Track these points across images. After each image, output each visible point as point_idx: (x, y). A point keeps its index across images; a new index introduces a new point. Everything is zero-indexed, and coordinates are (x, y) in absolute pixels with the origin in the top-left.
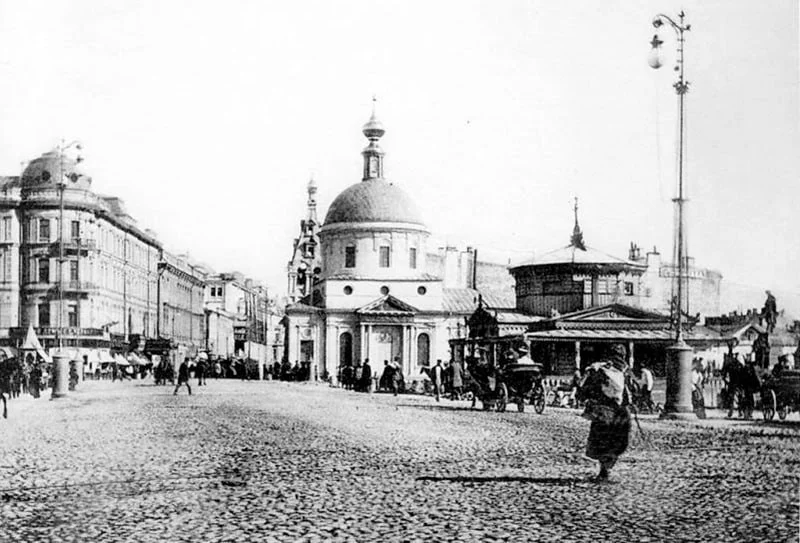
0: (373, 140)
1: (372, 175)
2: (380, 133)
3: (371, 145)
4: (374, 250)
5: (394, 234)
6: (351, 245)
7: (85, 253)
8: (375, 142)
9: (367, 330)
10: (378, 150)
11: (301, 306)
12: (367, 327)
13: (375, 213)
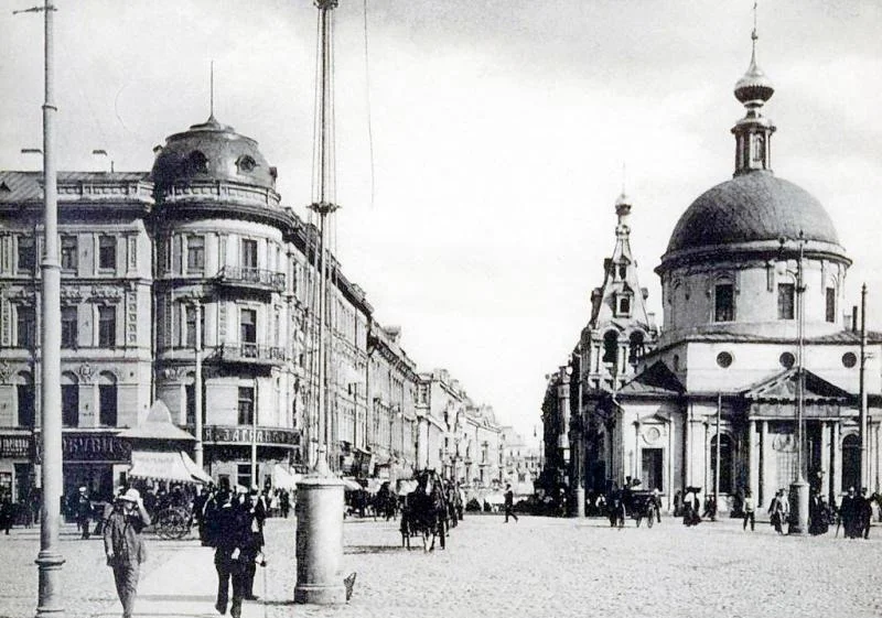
0: (754, 105)
1: (752, 164)
2: (765, 93)
3: (751, 114)
4: (769, 289)
5: (805, 262)
6: (725, 282)
7: (264, 297)
8: (757, 110)
9: (759, 430)
10: (764, 122)
11: (639, 389)
12: (759, 424)
13: (769, 225)
